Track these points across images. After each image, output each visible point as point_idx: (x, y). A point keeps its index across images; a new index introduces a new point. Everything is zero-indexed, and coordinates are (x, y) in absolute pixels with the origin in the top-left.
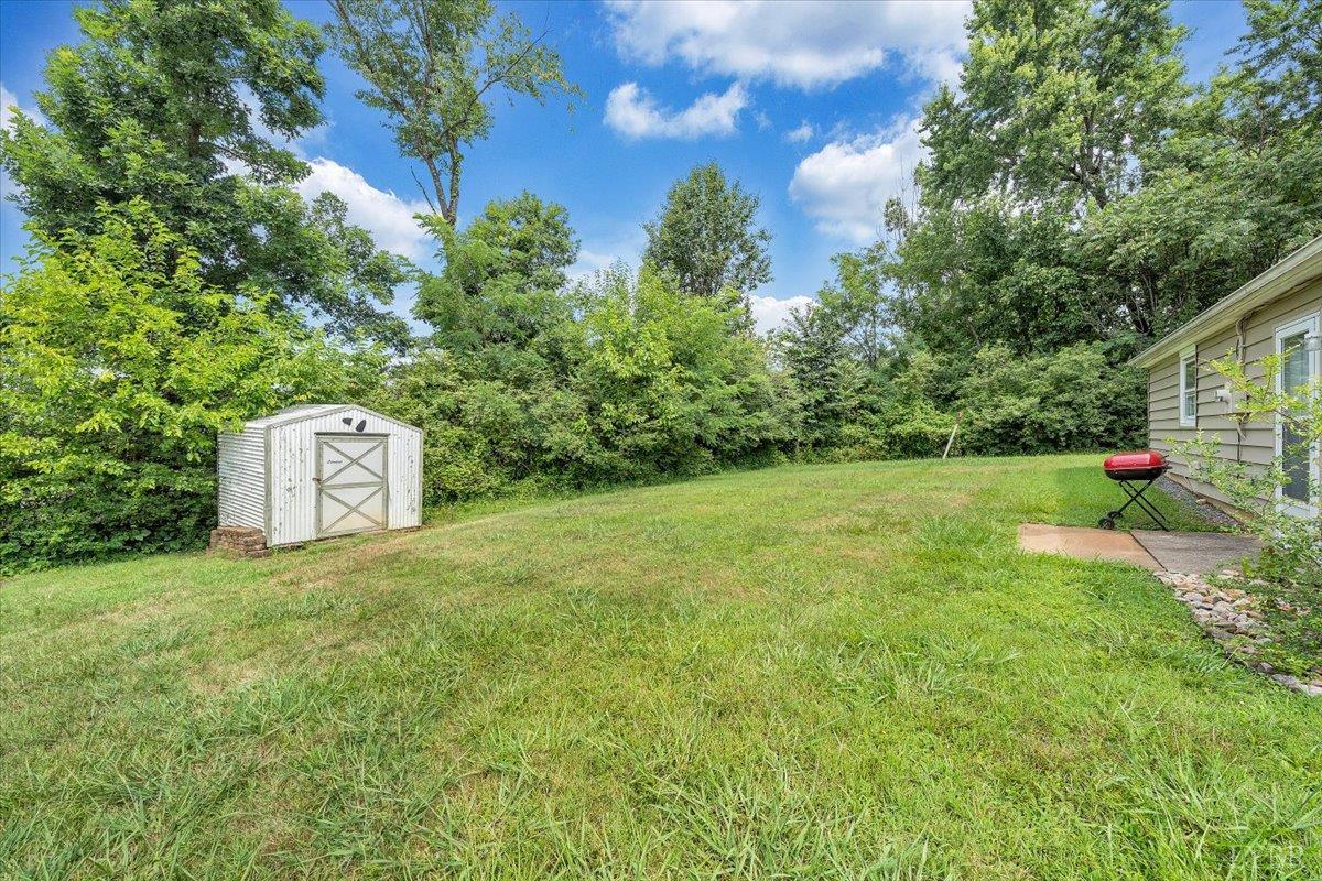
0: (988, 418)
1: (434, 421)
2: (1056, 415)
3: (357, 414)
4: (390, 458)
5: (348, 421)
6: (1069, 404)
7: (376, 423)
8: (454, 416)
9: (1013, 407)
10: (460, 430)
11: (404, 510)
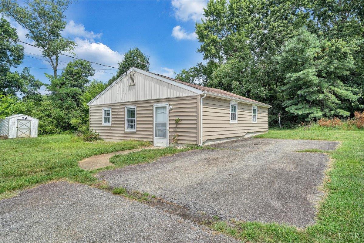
1: (45, 117)
3: (25, 116)
4: (31, 124)
5: (23, 118)
7: (29, 118)
8: (49, 116)
10: (51, 119)
11: (34, 134)
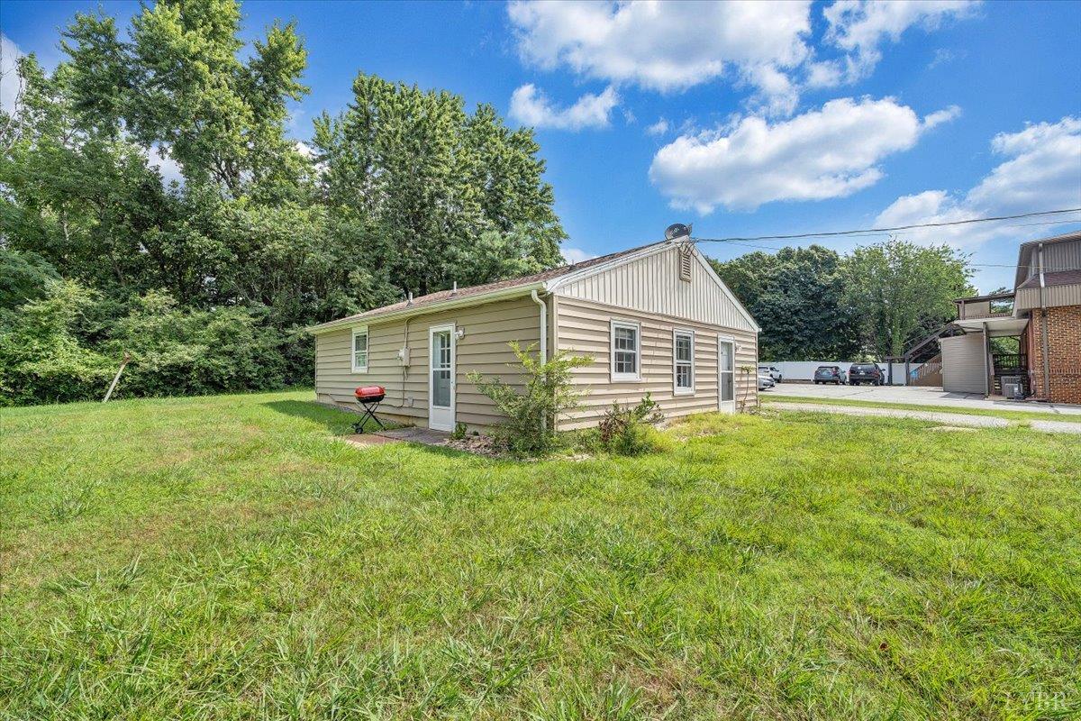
0: (153, 361)
2: (220, 362)
6: (231, 354)
9: (182, 353)
